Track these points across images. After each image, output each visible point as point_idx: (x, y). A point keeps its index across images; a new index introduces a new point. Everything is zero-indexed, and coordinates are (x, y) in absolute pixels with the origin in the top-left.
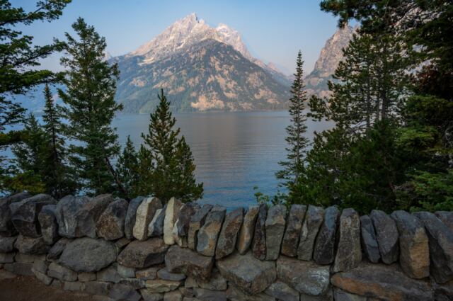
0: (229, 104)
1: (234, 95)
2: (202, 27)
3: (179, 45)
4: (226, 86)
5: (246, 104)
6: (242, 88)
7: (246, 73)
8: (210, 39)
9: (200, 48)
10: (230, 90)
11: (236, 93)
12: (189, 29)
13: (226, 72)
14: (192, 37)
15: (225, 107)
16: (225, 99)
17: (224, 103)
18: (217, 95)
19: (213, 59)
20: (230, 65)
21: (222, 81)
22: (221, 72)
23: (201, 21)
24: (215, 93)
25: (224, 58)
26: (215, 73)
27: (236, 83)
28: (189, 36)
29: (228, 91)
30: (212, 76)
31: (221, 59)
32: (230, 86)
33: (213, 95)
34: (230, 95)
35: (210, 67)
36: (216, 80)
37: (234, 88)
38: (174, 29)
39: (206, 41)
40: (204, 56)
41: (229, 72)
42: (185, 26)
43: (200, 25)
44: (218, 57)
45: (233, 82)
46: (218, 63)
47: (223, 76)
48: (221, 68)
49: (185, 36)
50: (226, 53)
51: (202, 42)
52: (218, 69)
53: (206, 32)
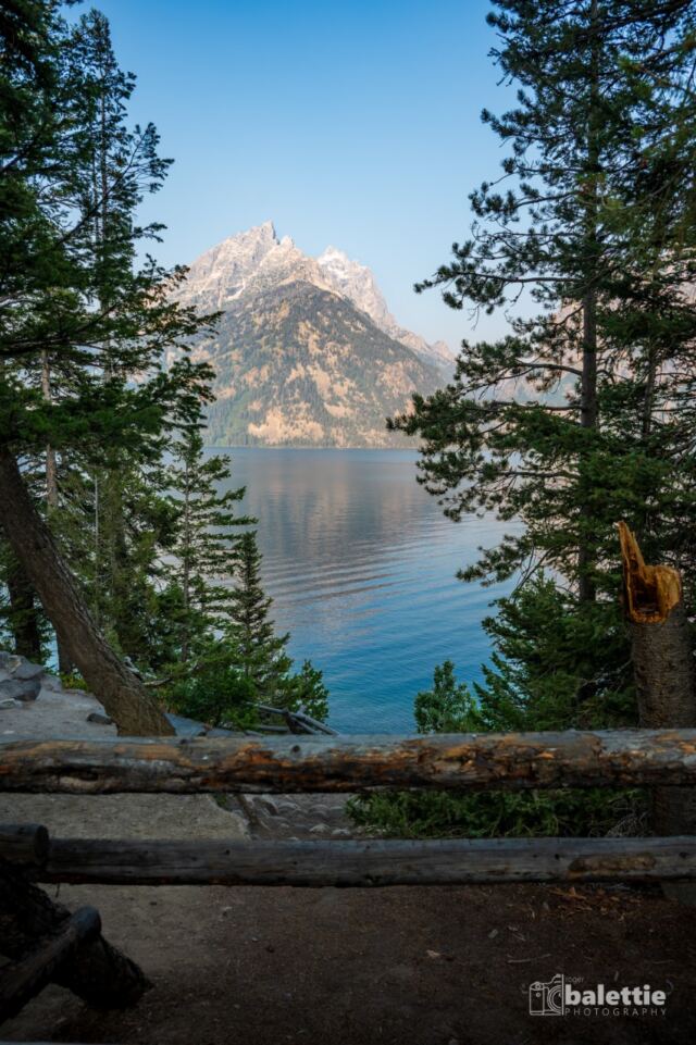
0: (334, 430)
1: (349, 411)
2: (286, 255)
3: (232, 292)
4: (331, 390)
5: (373, 432)
6: (368, 396)
7: (378, 362)
8: (302, 283)
9: (276, 301)
10: (339, 399)
11: (352, 407)
12: (257, 256)
13: (332, 359)
14: (263, 276)
15: (326, 437)
16: (326, 420)
17: (324, 430)
18: (307, 410)
19: (303, 328)
20: (343, 343)
21: (321, 378)
22: (321, 359)
23: (285, 240)
24: (303, 405)
25: (330, 327)
26: (306, 359)
27: (353, 385)
28: (255, 274)
29: (335, 401)
30: (299, 366)
31: (323, 330)
32: (340, 390)
33: (299, 410)
34: (338, 411)
35: (296, 344)
36: (308, 377)
37: (347, 396)
38: (220, 257)
39: (292, 286)
40: (286, 320)
41: (340, 360)
42: (246, 251)
43: (282, 251)
44: (317, 324)
45: (348, 382)
46: (315, 336)
47: (325, 368)
48: (321, 348)
49: (247, 273)
50: (335, 315)
51: (283, 288)
52: (314, 350)
53: (293, 266)
